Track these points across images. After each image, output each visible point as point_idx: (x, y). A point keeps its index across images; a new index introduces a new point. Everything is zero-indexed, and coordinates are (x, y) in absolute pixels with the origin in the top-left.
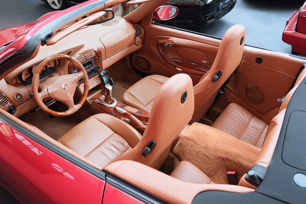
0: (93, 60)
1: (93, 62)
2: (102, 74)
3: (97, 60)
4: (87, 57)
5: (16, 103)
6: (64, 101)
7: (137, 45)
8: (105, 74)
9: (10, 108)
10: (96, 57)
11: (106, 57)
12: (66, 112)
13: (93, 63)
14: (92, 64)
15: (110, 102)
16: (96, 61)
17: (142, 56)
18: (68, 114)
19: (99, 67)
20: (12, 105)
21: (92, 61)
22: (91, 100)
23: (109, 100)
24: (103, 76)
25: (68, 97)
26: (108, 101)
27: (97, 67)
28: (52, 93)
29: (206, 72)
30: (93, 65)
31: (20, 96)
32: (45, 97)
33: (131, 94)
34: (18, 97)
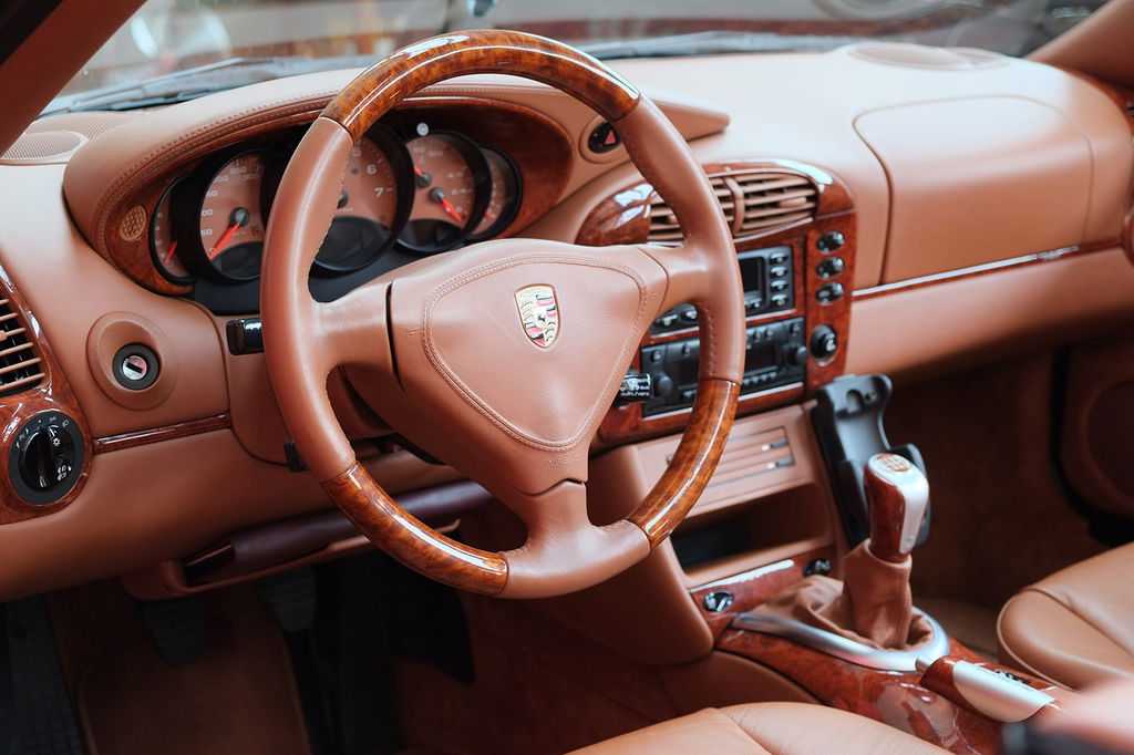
0: (777, 253)
1: (774, 276)
2: (838, 394)
3: (811, 274)
4: (741, 204)
5: (100, 418)
6: (509, 447)
8: (865, 407)
9: (44, 435)
10: (811, 246)
11: (890, 275)
12: (506, 554)
13: (776, 290)
14: (764, 296)
15: (884, 631)
16: (799, 279)
18: (521, 581)
19: (822, 341)
20: (61, 417)
21: (774, 262)
22: (711, 602)
23: (883, 611)
24: (844, 415)
25: (544, 421)
26: (872, 621)
27: (804, 336)
28: (424, 335)
30: (774, 306)
31: (144, 366)
32: (356, 354)
33: (1074, 611)
34: (127, 371)
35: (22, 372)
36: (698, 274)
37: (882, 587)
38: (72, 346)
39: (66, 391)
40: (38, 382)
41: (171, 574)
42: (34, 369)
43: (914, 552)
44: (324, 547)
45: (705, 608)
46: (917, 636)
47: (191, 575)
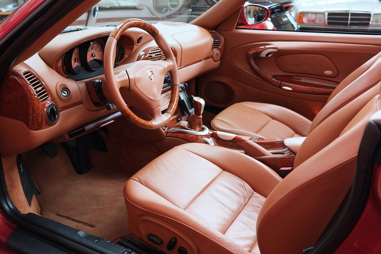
5: (61, 104)
7: (215, 60)
8: (183, 90)
9: (52, 108)
11: (182, 65)
12: (151, 121)
15: (198, 129)
17: (218, 80)
18: (155, 125)
23: (197, 125)
28: (135, 80)
29: (334, 88)
31: (66, 92)
32: (123, 85)
33: (223, 121)
34: (63, 94)
35: (44, 96)
36: (171, 65)
37: (198, 121)
38: (53, 89)
39: (53, 99)
40: (47, 98)
41: (67, 136)
42: (46, 95)
43: (202, 115)
44: (100, 126)
45: (164, 129)
46: (203, 129)
47: (71, 136)
